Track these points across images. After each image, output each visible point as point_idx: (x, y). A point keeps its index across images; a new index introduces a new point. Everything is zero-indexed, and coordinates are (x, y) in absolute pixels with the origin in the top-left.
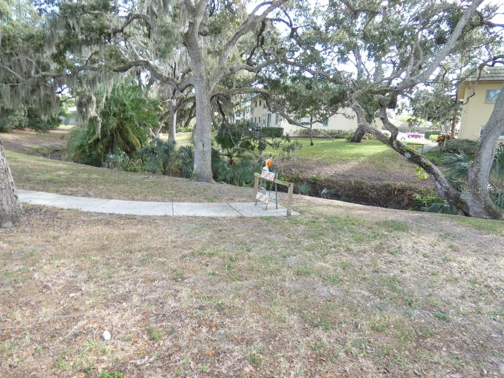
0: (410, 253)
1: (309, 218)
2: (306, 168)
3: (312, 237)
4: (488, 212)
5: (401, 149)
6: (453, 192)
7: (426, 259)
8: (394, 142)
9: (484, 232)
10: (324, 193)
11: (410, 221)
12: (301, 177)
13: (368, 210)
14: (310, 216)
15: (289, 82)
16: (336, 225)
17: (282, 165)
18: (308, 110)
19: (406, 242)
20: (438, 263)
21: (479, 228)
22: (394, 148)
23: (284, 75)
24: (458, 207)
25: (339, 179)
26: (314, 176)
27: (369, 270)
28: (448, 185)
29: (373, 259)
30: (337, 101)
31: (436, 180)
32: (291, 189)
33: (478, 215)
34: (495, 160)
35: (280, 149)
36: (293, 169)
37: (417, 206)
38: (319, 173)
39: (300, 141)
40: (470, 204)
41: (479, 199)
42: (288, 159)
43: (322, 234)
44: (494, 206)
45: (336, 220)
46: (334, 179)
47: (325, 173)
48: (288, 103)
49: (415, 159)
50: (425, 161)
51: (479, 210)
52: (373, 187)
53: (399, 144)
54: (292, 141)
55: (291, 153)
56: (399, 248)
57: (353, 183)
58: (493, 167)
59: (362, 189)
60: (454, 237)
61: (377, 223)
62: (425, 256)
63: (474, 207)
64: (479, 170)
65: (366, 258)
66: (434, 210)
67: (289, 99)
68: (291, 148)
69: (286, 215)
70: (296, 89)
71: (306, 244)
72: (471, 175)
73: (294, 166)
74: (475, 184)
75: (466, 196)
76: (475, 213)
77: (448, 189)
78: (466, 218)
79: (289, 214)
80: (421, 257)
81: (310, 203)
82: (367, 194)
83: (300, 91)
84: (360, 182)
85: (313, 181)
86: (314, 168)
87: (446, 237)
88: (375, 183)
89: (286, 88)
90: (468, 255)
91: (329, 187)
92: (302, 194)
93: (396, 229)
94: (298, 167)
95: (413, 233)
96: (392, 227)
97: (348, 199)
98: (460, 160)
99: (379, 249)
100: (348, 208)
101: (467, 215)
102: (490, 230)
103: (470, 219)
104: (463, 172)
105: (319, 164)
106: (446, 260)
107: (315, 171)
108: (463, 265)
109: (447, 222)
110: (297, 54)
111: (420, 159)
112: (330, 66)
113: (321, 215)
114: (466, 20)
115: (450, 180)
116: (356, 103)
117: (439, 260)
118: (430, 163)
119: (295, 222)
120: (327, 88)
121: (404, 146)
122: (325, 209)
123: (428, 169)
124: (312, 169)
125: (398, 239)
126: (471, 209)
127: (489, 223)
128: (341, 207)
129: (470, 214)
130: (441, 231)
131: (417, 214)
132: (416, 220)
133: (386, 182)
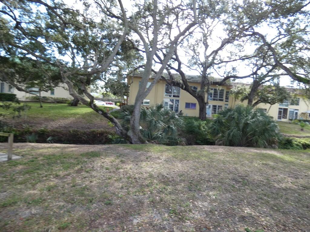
0: (99, 169)
1: (29, 159)
2: (35, 123)
3: (27, 173)
4: (140, 141)
5: (96, 108)
6: (124, 131)
7: (107, 171)
8: (92, 105)
9: (137, 150)
10: (49, 140)
11: (102, 150)
12: (31, 130)
13: (77, 147)
14: (31, 157)
15: (17, 60)
16: (51, 160)
17: (13, 121)
18: (36, 82)
19: (98, 163)
20: (114, 172)
21: (136, 149)
22: (92, 108)
23: (13, 54)
24: (125, 139)
25: (61, 129)
26: (42, 129)
27: (69, 186)
28: (122, 128)
29: (74, 178)
30: (57, 79)
31: (116, 126)
32: (11, 139)
33: (136, 143)
34: (141, 115)
35: (11, 110)
36: (24, 125)
38: (46, 126)
39: (30, 104)
40: (132, 137)
41: (136, 134)
42: (19, 117)
43: (38, 169)
44: (142, 137)
45: (52, 157)
46: (58, 130)
47: (52, 126)
48: (17, 76)
49: (105, 114)
50: (109, 116)
51: (136, 140)
52: (85, 133)
53: (95, 106)
54: (22, 104)
55: (22, 113)
56: (93, 167)
57: (71, 131)
58: (141, 117)
59: (78, 135)
60: (124, 156)
61: (81, 155)
62: (107, 169)
63: (134, 139)
64: (134, 120)
65: (69, 179)
66: (117, 143)
67: (17, 72)
68: (20, 109)
69: (6, 159)
70: (23, 66)
71: (20, 179)
72: (131, 122)
73: (25, 122)
74: (133, 128)
75: (130, 133)
76: (135, 141)
77: (122, 130)
78: (130, 145)
79: (10, 159)
80: (104, 170)
81: (33, 148)
82: (81, 138)
83: (28, 68)
84: (77, 131)
85: (41, 133)
86: (42, 123)
87: (120, 157)
88: (86, 130)
89: (14, 65)
90: (129, 164)
91: (53, 136)
92: (30, 142)
93: (93, 156)
94: (28, 123)
95: (103, 157)
96: (91, 155)
98: (127, 115)
99: (79, 171)
100: (65, 148)
101: (131, 143)
102: (140, 149)
103: (132, 145)
104: (128, 121)
105: (46, 120)
106: (118, 169)
107: (44, 126)
108: (126, 170)
109: (121, 148)
110: (23, 42)
111: (107, 115)
112: (51, 55)
113: (41, 155)
114: (121, 41)
115: (123, 126)
116: (67, 80)
117: (114, 170)
118: (112, 117)
119: (16, 164)
120: (49, 69)
121: (98, 107)
122: (45, 151)
123: (111, 120)
124: (41, 124)
125: (93, 162)
126: (132, 139)
127: (139, 146)
128: (58, 148)
129: (133, 142)
130: (118, 153)
131: (107, 146)
132: (105, 150)
133: (92, 130)
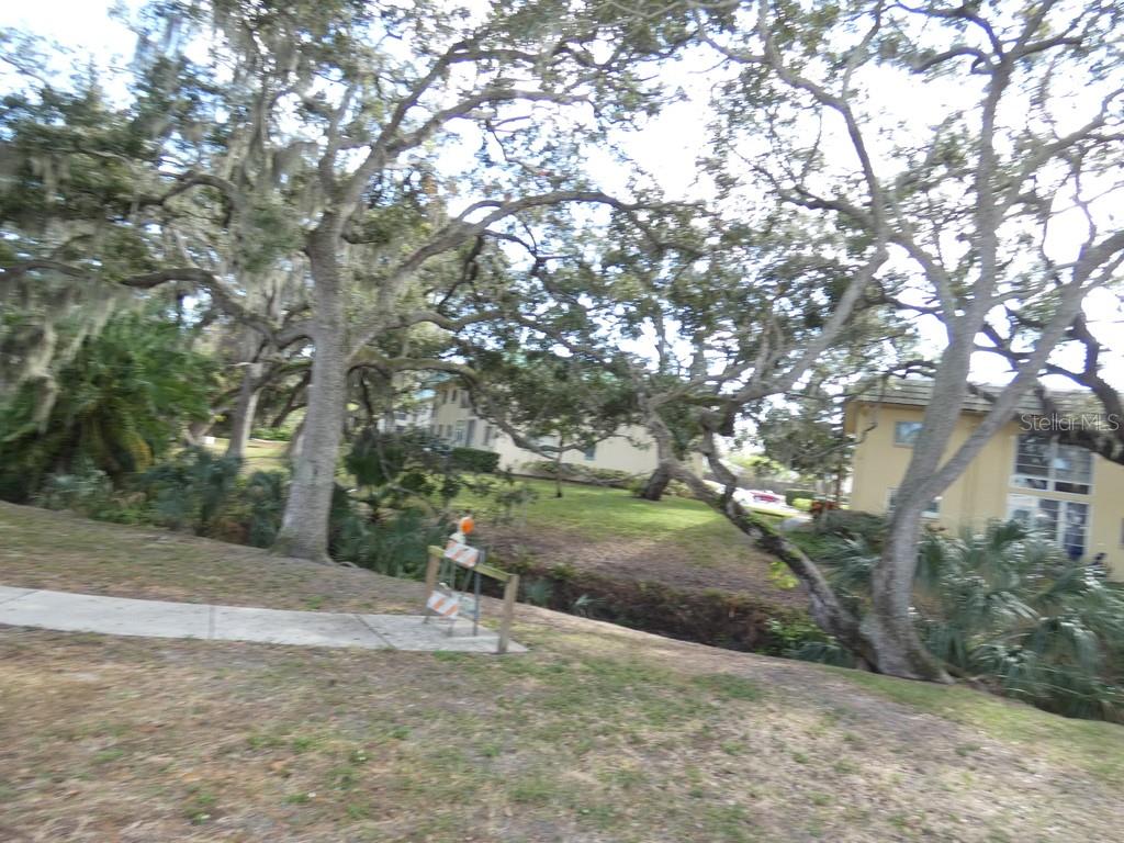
0: (767, 751)
1: (548, 660)
2: (543, 545)
3: (553, 706)
4: (916, 666)
5: (742, 519)
6: (846, 618)
7: (801, 767)
8: (729, 505)
9: (910, 708)
10: (581, 606)
11: (764, 679)
12: (532, 564)
13: (677, 649)
14: (551, 655)
15: (520, 360)
16: (608, 679)
17: (492, 533)
18: (556, 421)
19: (760, 724)
20: (828, 778)
21: (901, 699)
22: (729, 516)
23: (512, 345)
24: (856, 653)
25: (613, 575)
26: (561, 564)
27: (684, 791)
28: (835, 603)
29: (689, 765)
30: (618, 409)
31: (813, 590)
32: (511, 590)
33: (895, 672)
34: (919, 558)
35: (490, 500)
36: (516, 547)
37: (773, 646)
38: (572, 560)
39: (536, 485)
40: (879, 645)
41: (895, 637)
42: (507, 521)
43: (577, 701)
44: (924, 653)
45: (608, 668)
46: (603, 575)
47: (589, 559)
48: (515, 403)
49: (770, 544)
50: (790, 549)
51: (897, 660)
52: (685, 599)
53: (738, 509)
54: (518, 484)
55: (515, 510)
56: (745, 738)
57: (643, 586)
58: (917, 572)
59: (662, 601)
60: (853, 718)
61: (695, 680)
62: (799, 759)
63: (889, 655)
64: (892, 576)
65: (675, 762)
66: (808, 657)
67: (518, 394)
68: (512, 498)
69: (493, 649)
70: (533, 377)
71: (540, 723)
72: (878, 584)
73: (518, 538)
74: (886, 611)
75: (871, 628)
76: (892, 666)
77: (835, 611)
78: (870, 674)
79: (502, 650)
80: (791, 762)
81: (550, 627)
82: (672, 614)
83: (542, 382)
84: (659, 586)
85: (557, 577)
86: (560, 547)
87: (838, 718)
88: (689, 589)
89: (512, 373)
90: (884, 761)
91: (592, 593)
92: (533, 603)
93: (736, 695)
94: (526, 541)
95: (771, 706)
96: (727, 689)
97: (633, 621)
98: (854, 553)
99: (701, 741)
100: (634, 642)
101: (874, 669)
102: (921, 705)
103: (882, 680)
104: (863, 577)
105: (573, 538)
106: (843, 770)
107: (564, 556)
108: (875, 781)
109: (839, 683)
110: (541, 309)
111: (779, 544)
112: (606, 340)
113: (575, 653)
114: (859, 288)
115: (838, 593)
116: (656, 419)
117: (825, 768)
118: (799, 554)
119: (518, 670)
120: (597, 383)
121: (747, 515)
122: (584, 642)
123: (796, 567)
124: (557, 549)
125: (742, 718)
126: (882, 655)
127: (917, 688)
128: (618, 638)
129: (882, 666)
130: (826, 702)
131: (777, 664)
132: (777, 677)
133: (711, 590)
